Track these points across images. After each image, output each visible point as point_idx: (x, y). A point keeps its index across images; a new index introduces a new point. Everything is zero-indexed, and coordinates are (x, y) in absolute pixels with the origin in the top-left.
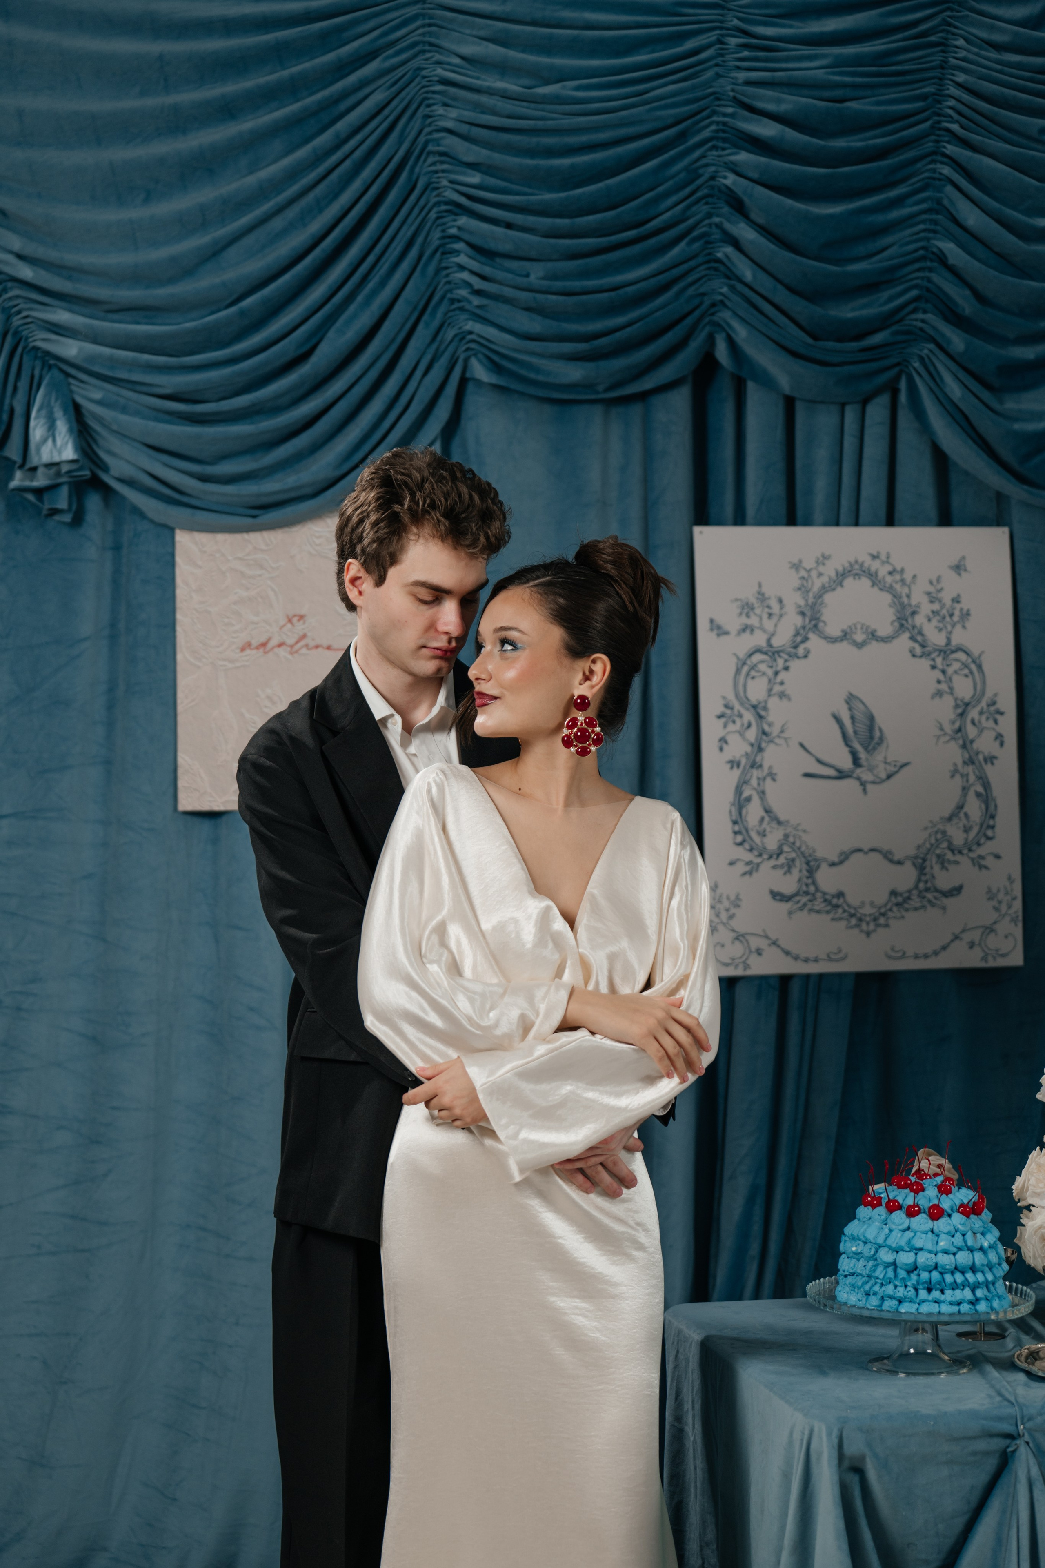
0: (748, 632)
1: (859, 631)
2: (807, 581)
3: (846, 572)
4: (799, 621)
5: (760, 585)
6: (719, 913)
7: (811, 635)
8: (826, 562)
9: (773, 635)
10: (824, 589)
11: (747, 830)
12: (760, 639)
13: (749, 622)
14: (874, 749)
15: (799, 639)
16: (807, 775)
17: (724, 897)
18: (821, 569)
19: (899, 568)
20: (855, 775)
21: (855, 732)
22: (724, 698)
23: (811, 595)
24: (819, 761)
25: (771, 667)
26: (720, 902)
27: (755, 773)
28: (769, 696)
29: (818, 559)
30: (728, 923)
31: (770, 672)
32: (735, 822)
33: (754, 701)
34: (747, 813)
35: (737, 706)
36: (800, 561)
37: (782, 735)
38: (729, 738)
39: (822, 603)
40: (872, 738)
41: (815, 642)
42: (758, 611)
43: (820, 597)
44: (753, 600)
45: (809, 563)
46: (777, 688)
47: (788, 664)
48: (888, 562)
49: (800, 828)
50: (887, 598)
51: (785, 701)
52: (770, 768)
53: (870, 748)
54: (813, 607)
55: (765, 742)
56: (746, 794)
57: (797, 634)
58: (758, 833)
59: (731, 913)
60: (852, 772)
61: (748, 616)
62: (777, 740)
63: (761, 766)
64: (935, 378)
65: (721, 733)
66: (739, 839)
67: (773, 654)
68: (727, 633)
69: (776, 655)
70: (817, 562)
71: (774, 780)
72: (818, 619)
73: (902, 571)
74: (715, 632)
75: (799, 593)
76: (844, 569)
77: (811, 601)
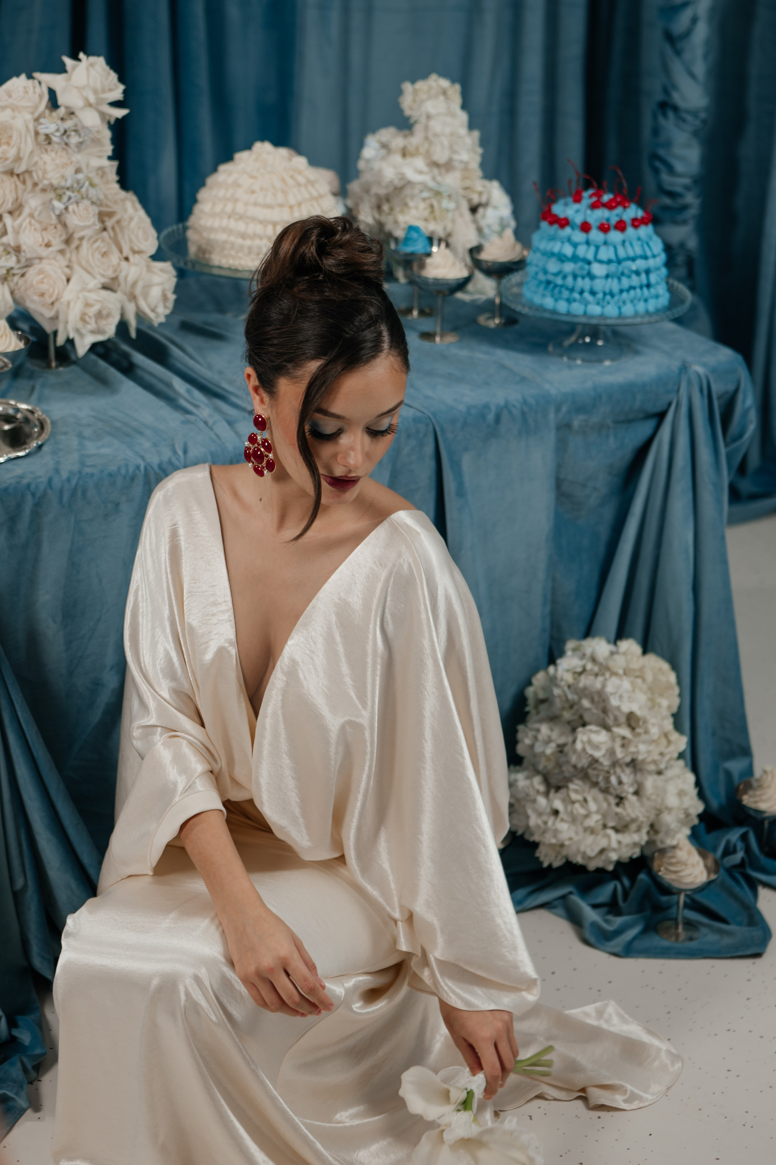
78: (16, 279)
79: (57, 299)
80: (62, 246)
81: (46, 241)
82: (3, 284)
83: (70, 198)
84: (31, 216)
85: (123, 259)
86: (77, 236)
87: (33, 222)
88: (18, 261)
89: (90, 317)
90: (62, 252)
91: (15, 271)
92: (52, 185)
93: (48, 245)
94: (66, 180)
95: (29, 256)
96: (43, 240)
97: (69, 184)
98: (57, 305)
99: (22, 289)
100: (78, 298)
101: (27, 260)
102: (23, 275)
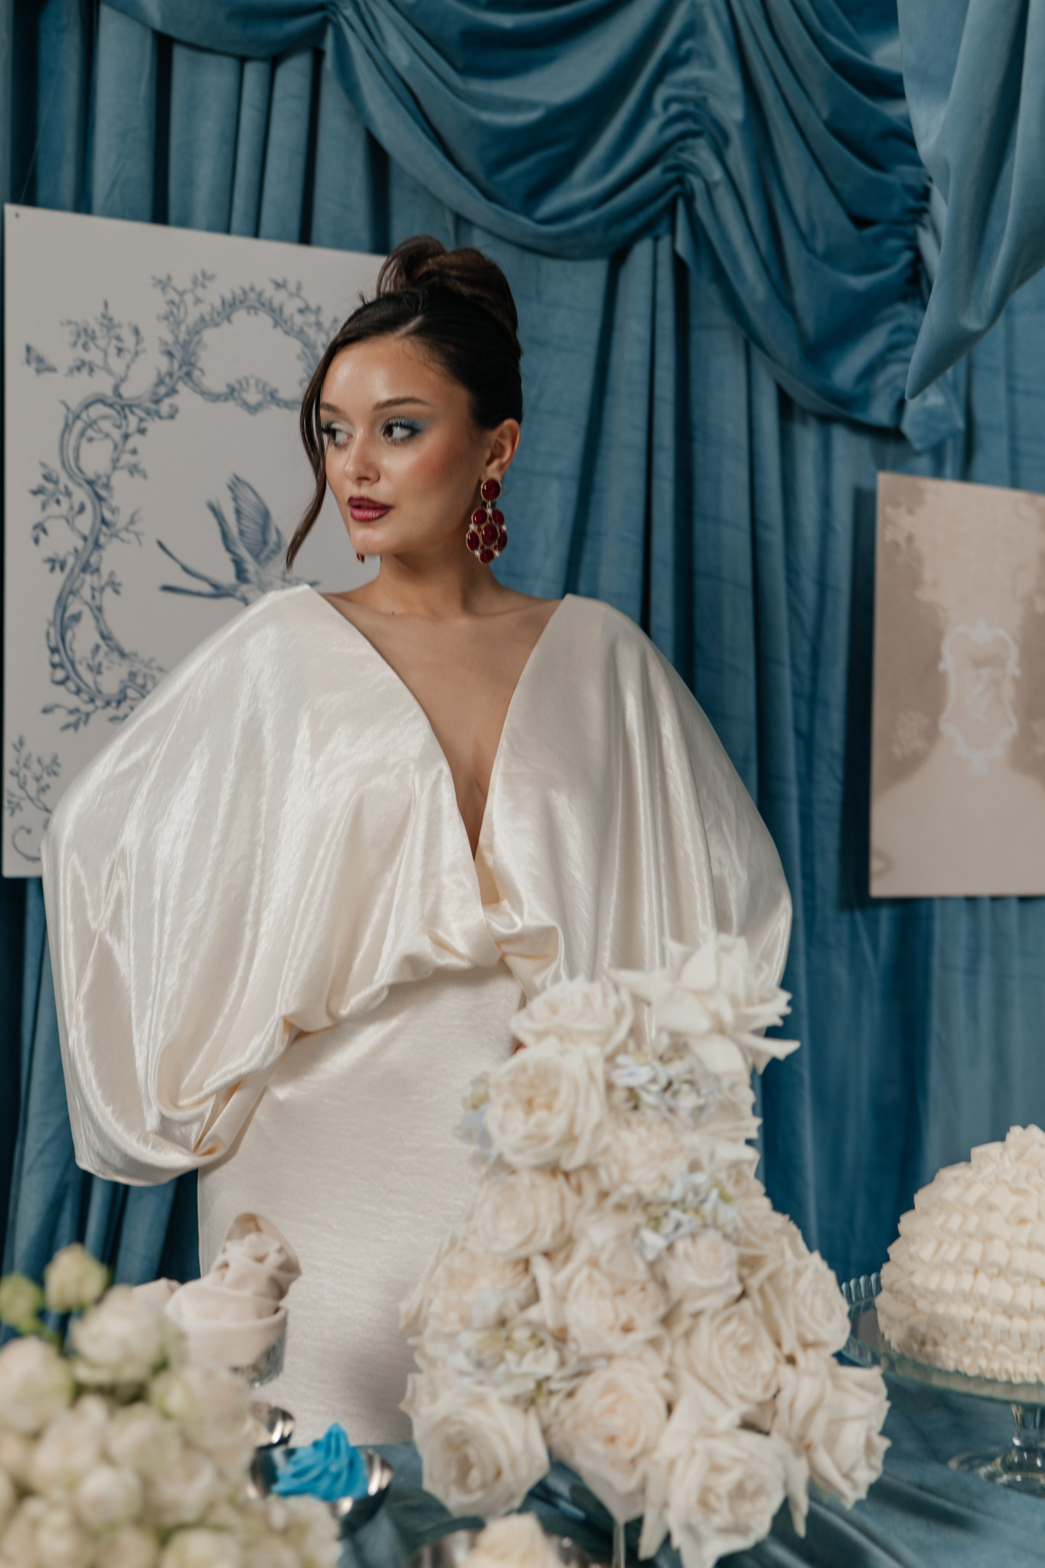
0: (85, 371)
1: (253, 389)
2: (178, 308)
3: (237, 302)
4: (164, 364)
5: (106, 305)
6: (25, 783)
7: (181, 387)
8: (207, 283)
9: (123, 380)
10: (203, 323)
11: (73, 664)
12: (103, 385)
13: (87, 357)
14: (268, 558)
15: (162, 390)
16: (167, 588)
17: (34, 759)
18: (200, 292)
19: (313, 305)
20: (238, 594)
21: (241, 533)
22: (43, 465)
23: (183, 328)
24: (186, 569)
25: (119, 427)
26: (26, 766)
27: (88, 579)
28: (114, 468)
29: (196, 278)
30: (38, 800)
31: (117, 435)
32: (54, 650)
33: (90, 474)
34: (74, 635)
35: (64, 479)
36: (169, 278)
37: (131, 528)
38: (48, 525)
39: (199, 342)
40: (265, 542)
41: (185, 397)
42: (102, 343)
43: (197, 332)
44: (94, 325)
45: (182, 281)
46: (127, 459)
47: (143, 425)
48: (298, 296)
49: (154, 664)
50: (296, 346)
51: (138, 478)
52: (112, 574)
53: (262, 557)
54: (185, 346)
55: (105, 535)
56: (72, 610)
57: (160, 382)
58: (90, 667)
59: (43, 783)
60: (235, 588)
61: (85, 347)
62: (124, 535)
63: (98, 570)
64: (373, 34)
65: (38, 516)
66: (60, 674)
67: (123, 408)
68: (52, 369)
69: (127, 410)
70: (195, 282)
71: (117, 592)
72: (192, 365)
73: (319, 310)
74: (34, 365)
75: (166, 323)
76: (234, 298)
77: (183, 336)
78: (555, 1401)
79: (645, 1452)
80: (656, 1331)
81: (623, 1318)
82: (526, 1411)
83: (678, 1226)
84: (593, 1262)
85: (782, 1360)
86: (689, 1307)
87: (596, 1275)
88: (562, 1363)
89: (718, 1497)
90: (654, 1343)
91: (554, 1385)
92: (639, 1196)
93: (627, 1329)
94: (671, 1186)
95: (585, 1351)
96: (617, 1316)
97: (676, 1194)
98: (643, 1466)
99: (569, 1424)
100: (693, 1453)
101: (582, 1359)
102: (571, 1394)
